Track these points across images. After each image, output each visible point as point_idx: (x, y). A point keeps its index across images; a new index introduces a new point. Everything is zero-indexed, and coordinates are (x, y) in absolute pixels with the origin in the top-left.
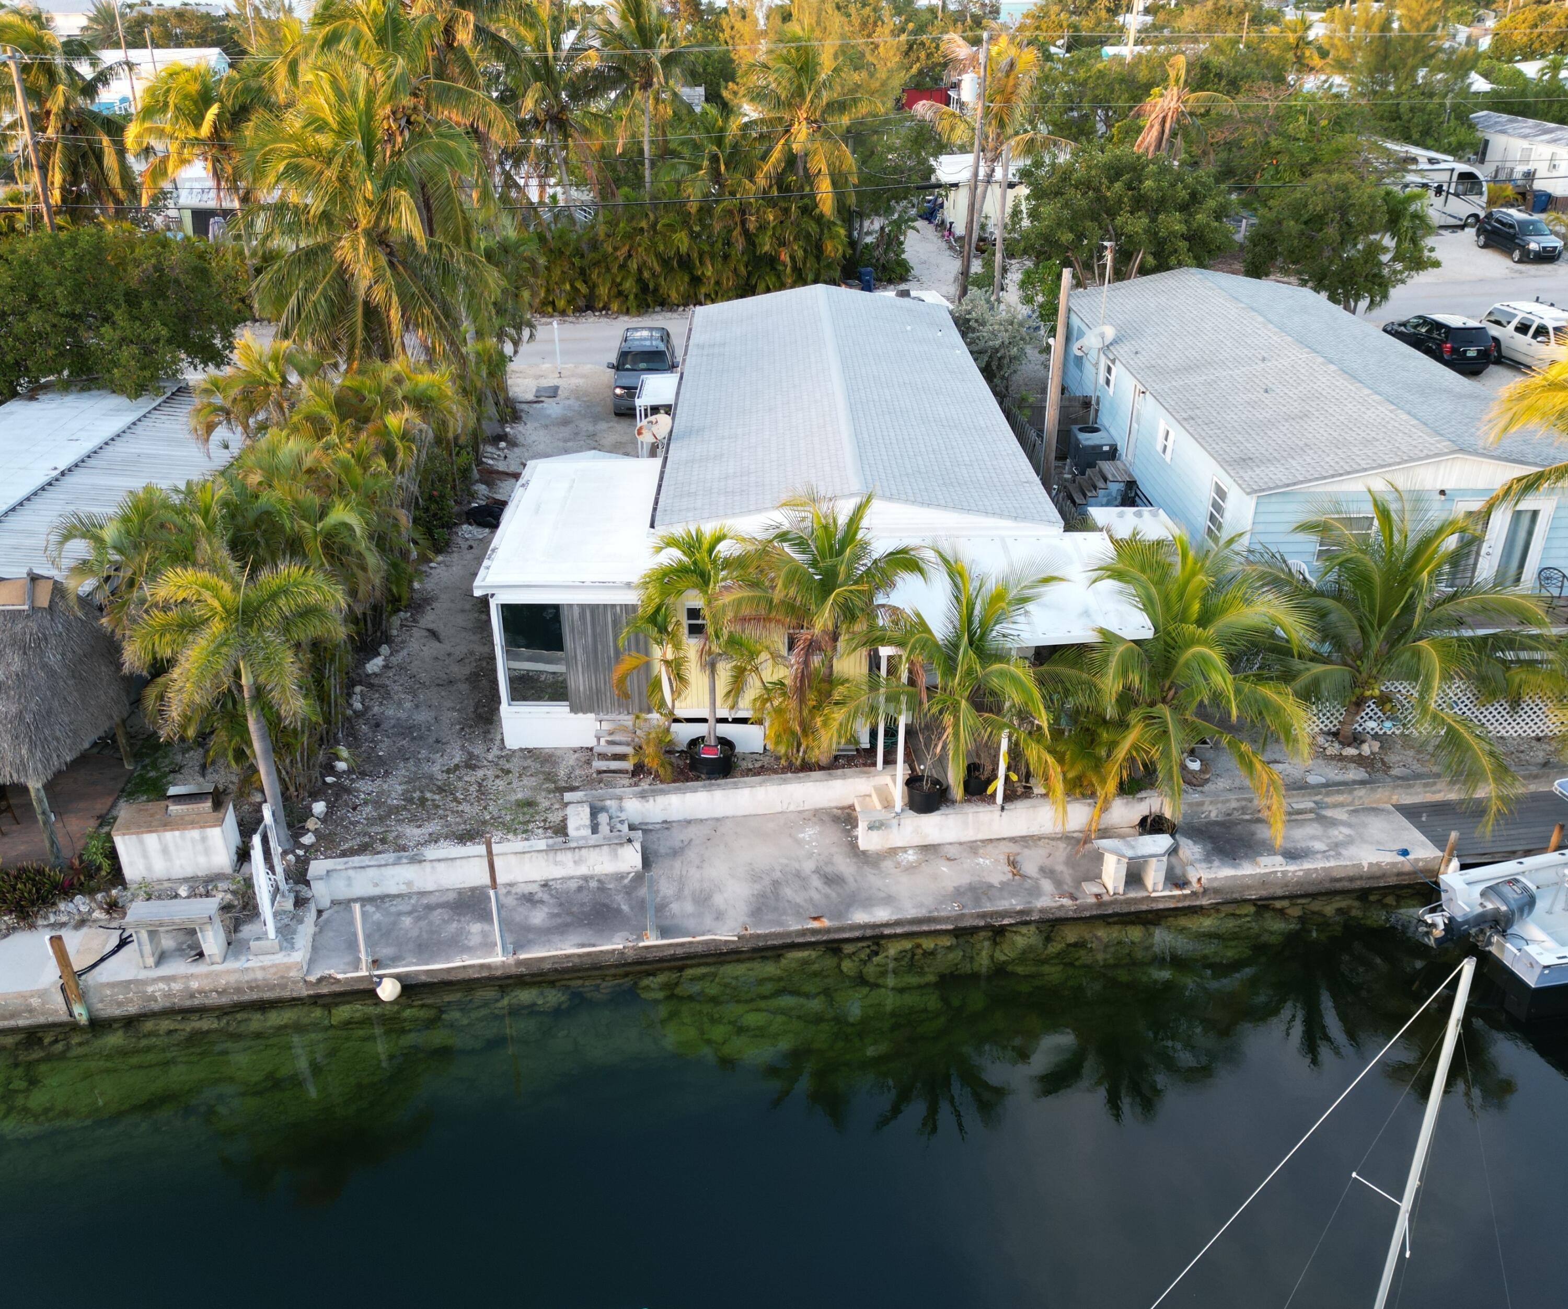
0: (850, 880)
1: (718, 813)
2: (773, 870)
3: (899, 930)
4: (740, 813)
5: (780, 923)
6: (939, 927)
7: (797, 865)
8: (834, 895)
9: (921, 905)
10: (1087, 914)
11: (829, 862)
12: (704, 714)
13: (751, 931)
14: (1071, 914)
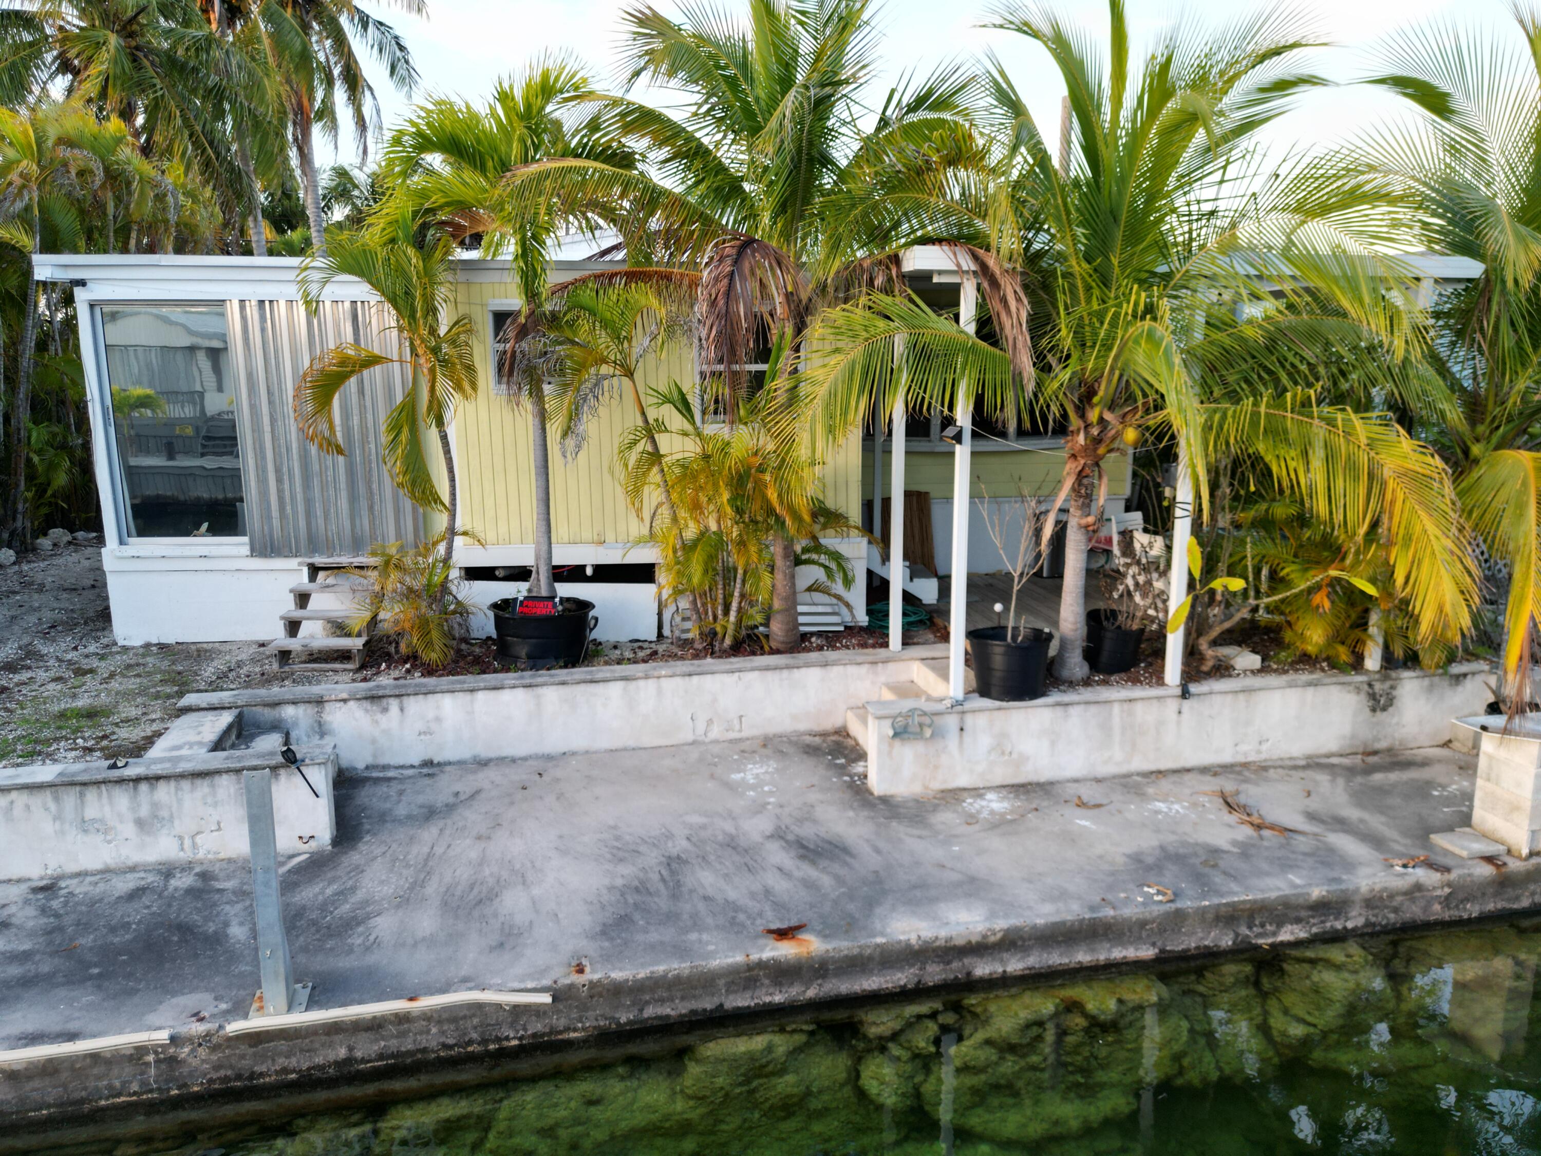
0: (865, 849)
1: (554, 743)
2: (669, 836)
3: (1015, 965)
4: (604, 743)
5: (681, 951)
6: (1118, 954)
7: (729, 827)
8: (826, 881)
9: (1063, 895)
10: (1473, 910)
11: (807, 817)
12: (524, 556)
13: (592, 975)
14: (1437, 911)
